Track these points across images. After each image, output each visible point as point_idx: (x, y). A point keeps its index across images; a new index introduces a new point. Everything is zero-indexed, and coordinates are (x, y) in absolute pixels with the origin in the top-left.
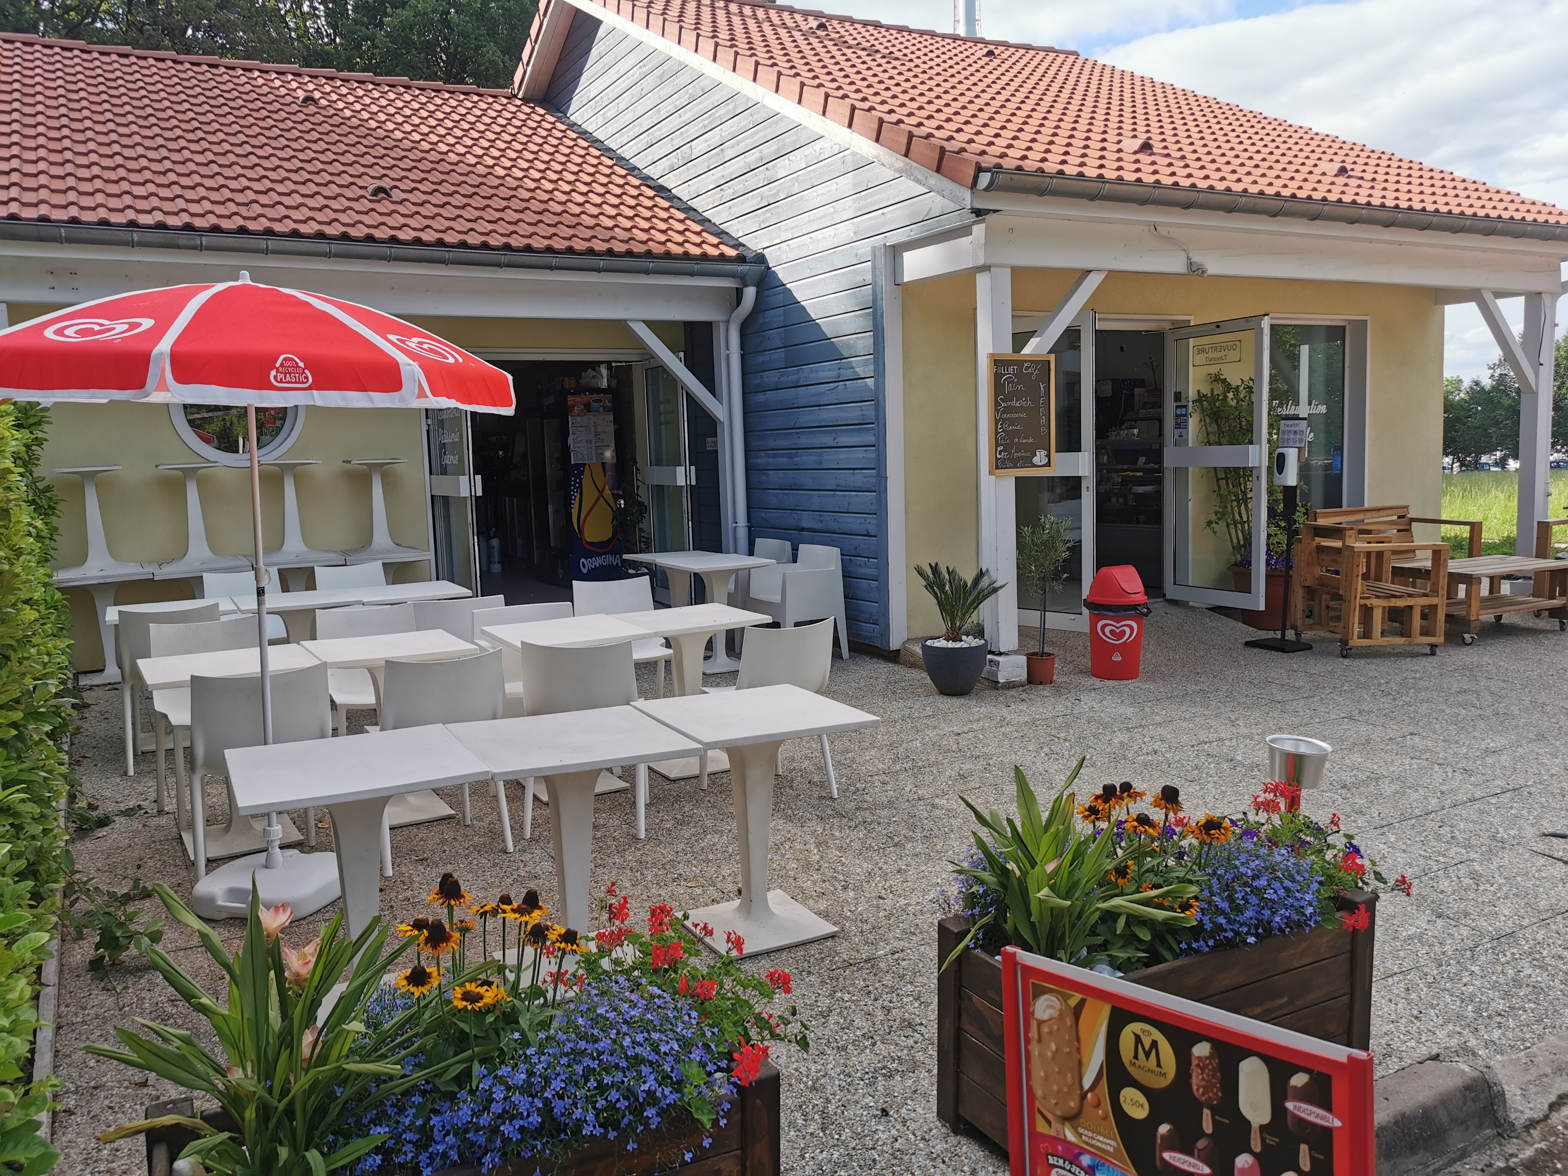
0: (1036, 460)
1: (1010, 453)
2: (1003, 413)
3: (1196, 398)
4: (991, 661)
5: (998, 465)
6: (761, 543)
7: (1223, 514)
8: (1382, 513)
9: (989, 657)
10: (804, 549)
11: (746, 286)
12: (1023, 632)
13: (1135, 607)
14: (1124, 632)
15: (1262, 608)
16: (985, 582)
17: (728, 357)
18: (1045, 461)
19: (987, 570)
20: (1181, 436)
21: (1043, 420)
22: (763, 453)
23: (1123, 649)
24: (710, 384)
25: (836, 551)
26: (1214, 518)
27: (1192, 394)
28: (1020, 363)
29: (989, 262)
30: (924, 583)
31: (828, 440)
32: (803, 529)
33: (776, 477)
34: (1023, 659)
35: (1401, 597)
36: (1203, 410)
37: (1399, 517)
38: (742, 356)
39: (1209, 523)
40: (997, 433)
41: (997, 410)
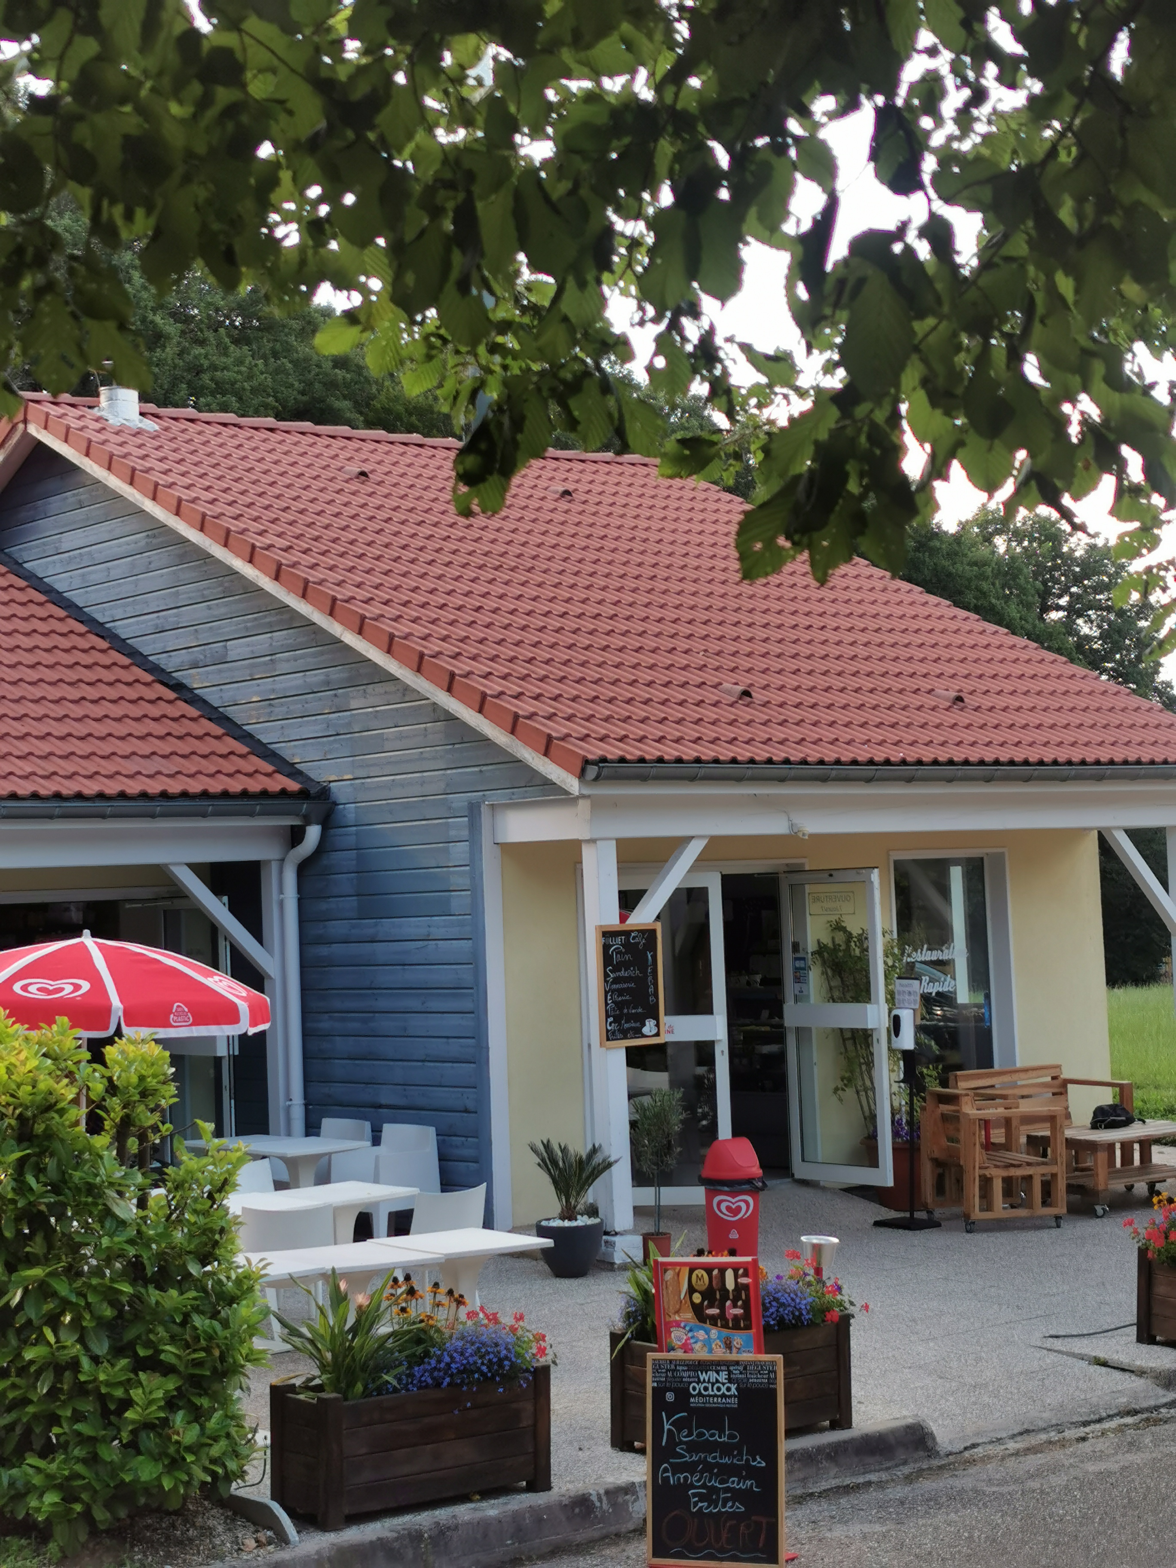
0: (646, 1030)
1: (620, 1024)
2: (612, 983)
3: (816, 948)
4: (606, 1242)
5: (610, 1036)
6: (328, 1124)
7: (850, 1080)
8: (1030, 1074)
9: (605, 1237)
10: (389, 1130)
11: (309, 823)
12: (639, 1211)
13: (749, 1181)
14: (739, 1209)
15: (890, 1183)
16: (598, 1159)
17: (281, 904)
18: (654, 1031)
19: (600, 1146)
20: (801, 992)
21: (651, 990)
22: (326, 1016)
23: (740, 1225)
24: (256, 928)
25: (431, 1131)
26: (840, 1084)
27: (811, 946)
28: (627, 933)
29: (595, 836)
30: (538, 1160)
31: (414, 1004)
32: (381, 1106)
33: (342, 1045)
34: (639, 1239)
35: (1019, 1166)
36: (824, 963)
37: (1053, 1078)
38: (299, 900)
39: (836, 1090)
40: (607, 1004)
41: (606, 981)
